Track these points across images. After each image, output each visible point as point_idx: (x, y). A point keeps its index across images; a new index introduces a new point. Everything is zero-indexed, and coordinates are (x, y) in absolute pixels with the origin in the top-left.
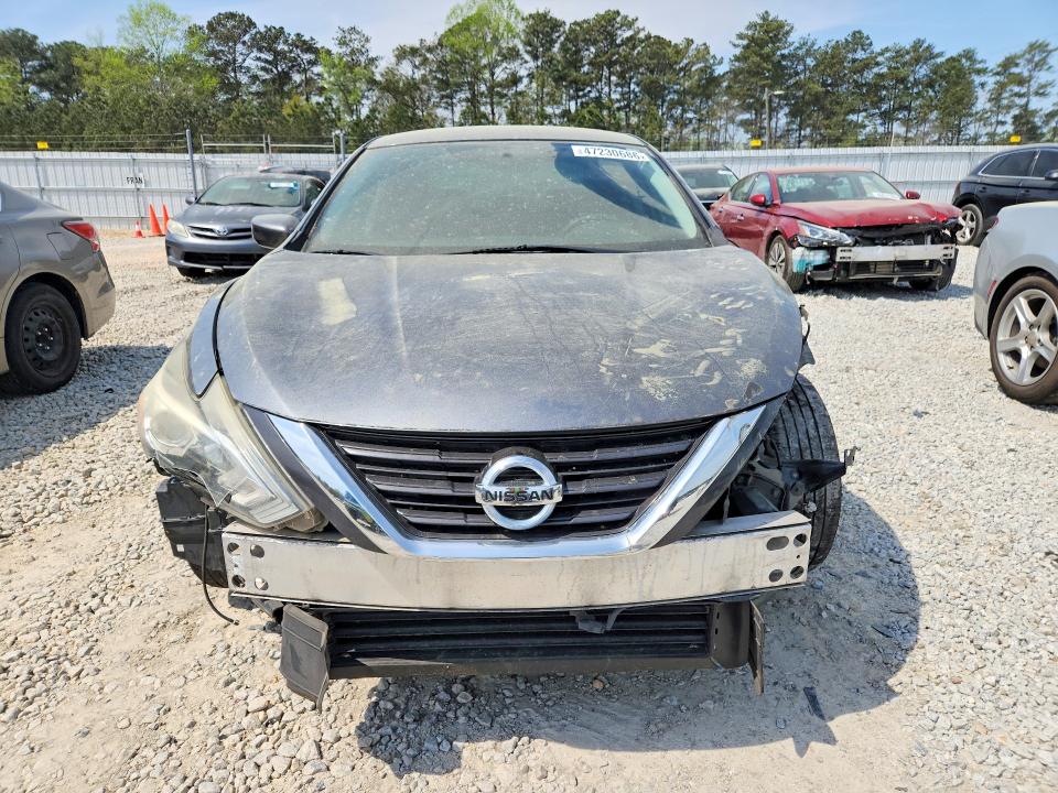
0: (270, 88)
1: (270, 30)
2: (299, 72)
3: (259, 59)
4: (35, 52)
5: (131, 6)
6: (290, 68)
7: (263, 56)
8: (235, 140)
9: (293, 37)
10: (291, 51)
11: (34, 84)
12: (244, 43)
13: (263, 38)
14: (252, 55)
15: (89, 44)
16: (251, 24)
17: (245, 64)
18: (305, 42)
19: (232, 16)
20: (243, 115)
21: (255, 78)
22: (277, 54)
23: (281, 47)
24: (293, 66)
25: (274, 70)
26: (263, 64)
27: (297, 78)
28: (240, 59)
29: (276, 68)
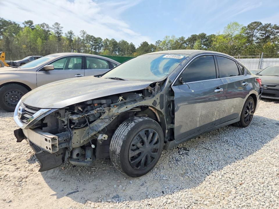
0: (262, 40)
1: (266, 25)
2: (272, 35)
3: (261, 33)
4: (205, 38)
5: (228, 24)
6: (270, 35)
7: (262, 32)
8: (245, 55)
9: (273, 26)
10: (271, 30)
11: (203, 45)
12: (257, 29)
13: (263, 27)
14: (259, 32)
15: (217, 35)
16: (261, 24)
17: (256, 35)
18: (277, 27)
19: (255, 22)
20: (250, 49)
21: (258, 38)
22: (266, 31)
23: (269, 29)
24: (271, 34)
25: (265, 36)
26: (261, 34)
27: (272, 37)
28: (255, 34)
29: (265, 35)
